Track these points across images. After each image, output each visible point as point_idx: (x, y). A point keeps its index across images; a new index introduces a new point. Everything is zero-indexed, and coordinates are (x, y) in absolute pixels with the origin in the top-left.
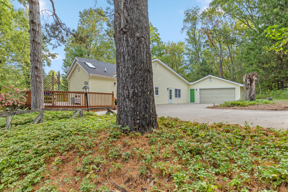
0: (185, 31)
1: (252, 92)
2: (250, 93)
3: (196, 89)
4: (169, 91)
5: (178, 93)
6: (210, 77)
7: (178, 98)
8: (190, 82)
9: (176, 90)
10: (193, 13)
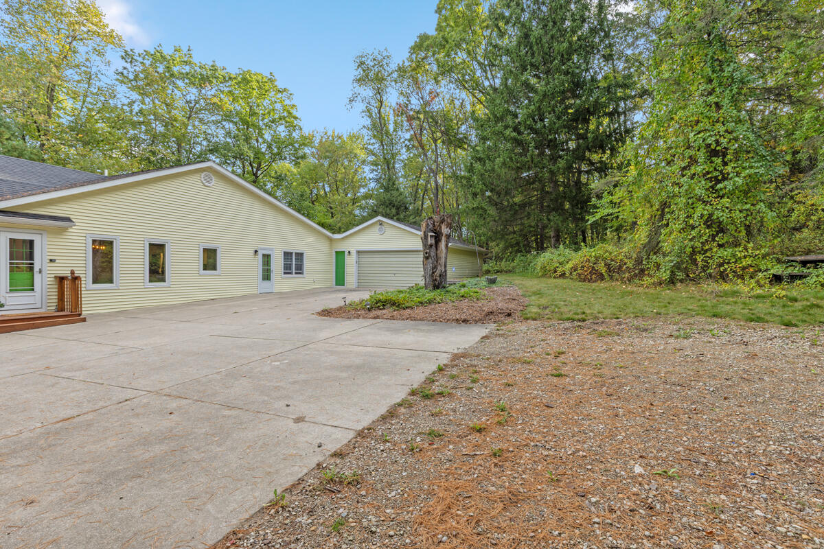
0: (360, 106)
1: (439, 268)
2: (435, 268)
3: (349, 252)
4: (260, 257)
5: (294, 263)
6: (379, 221)
7: (294, 275)
8: (333, 233)
9: (287, 255)
10: (375, 65)
